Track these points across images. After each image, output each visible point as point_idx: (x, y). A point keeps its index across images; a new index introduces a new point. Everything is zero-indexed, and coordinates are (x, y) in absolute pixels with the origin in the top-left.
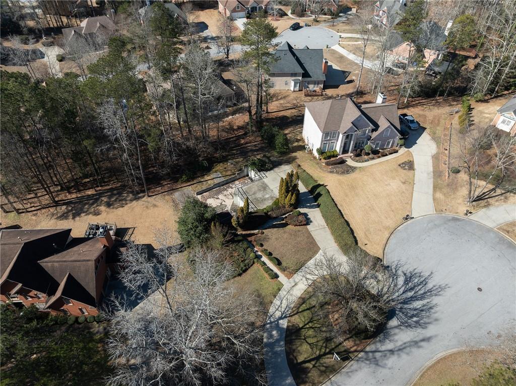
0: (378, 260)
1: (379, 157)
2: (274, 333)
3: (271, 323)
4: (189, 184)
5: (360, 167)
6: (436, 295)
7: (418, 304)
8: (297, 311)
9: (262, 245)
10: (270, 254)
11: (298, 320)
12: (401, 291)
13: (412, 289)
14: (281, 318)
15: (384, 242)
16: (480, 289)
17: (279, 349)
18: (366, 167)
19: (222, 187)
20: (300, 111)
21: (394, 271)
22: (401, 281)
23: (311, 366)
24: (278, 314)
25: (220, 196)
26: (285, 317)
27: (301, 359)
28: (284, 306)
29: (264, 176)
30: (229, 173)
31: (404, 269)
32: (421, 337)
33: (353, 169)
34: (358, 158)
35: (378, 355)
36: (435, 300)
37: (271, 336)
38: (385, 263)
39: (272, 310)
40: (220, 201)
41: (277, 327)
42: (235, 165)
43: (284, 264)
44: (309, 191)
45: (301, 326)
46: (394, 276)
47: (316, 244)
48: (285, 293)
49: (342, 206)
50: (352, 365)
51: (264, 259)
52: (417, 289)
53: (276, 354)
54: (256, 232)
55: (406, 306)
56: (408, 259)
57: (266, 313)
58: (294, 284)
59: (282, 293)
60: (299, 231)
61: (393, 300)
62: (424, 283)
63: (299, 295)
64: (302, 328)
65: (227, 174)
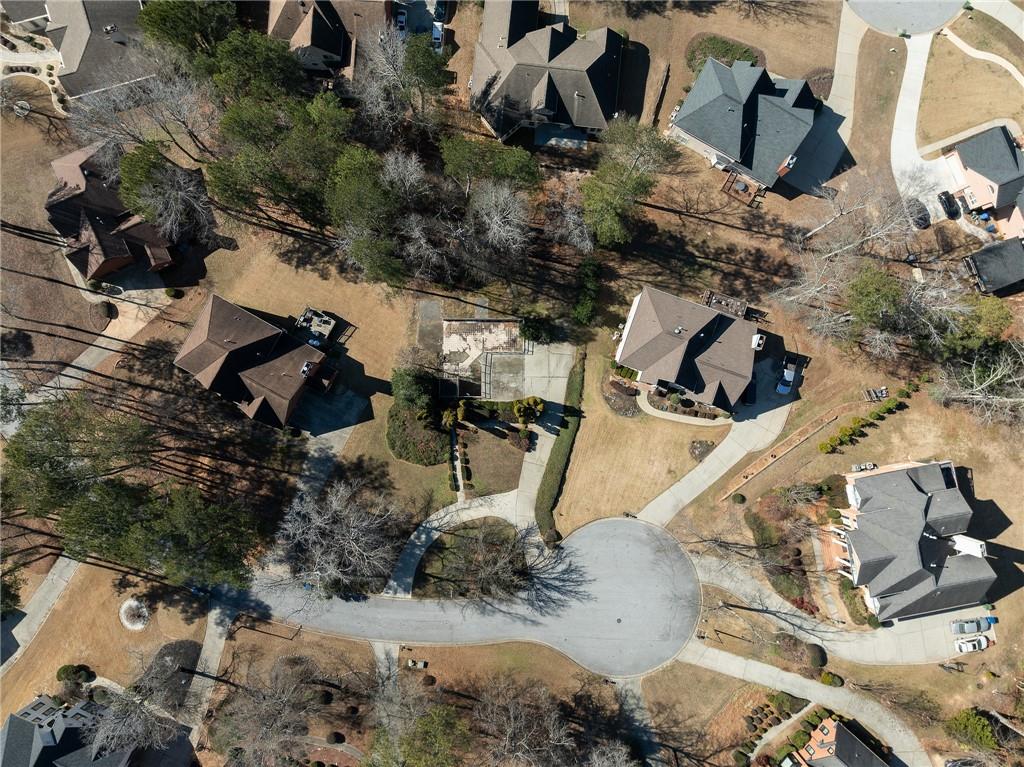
0: (559, 537)
1: (684, 413)
2: (423, 537)
3: (425, 527)
4: (445, 293)
5: (646, 414)
6: (578, 599)
7: (555, 595)
8: (453, 532)
9: (465, 446)
10: (467, 461)
11: (447, 539)
12: (553, 576)
13: (564, 581)
14: (436, 529)
15: (581, 524)
16: (619, 621)
17: (418, 552)
18: (655, 418)
19: (479, 324)
20: (684, 225)
21: (564, 555)
22: (561, 568)
23: (433, 581)
24: (436, 524)
25: (470, 338)
26: (440, 531)
27: (428, 571)
28: (445, 520)
29: (531, 349)
30: (499, 307)
31: (574, 560)
32: (533, 619)
33: (637, 410)
34: (657, 398)
35: (489, 607)
36: (574, 603)
37: (418, 538)
38: (563, 543)
39: (433, 517)
40: (464, 345)
41: (428, 533)
42: (514, 297)
43: (473, 482)
44: (565, 406)
45: (447, 546)
46: (559, 559)
47: (518, 480)
48: (454, 509)
49: (576, 457)
50: (462, 601)
51: (458, 464)
52: (567, 583)
53: (413, 555)
54: (471, 426)
55: (544, 590)
56: (587, 554)
57: (427, 515)
58: (467, 506)
59: (452, 508)
60: (513, 453)
61: (538, 578)
62: (579, 583)
63: (465, 520)
64: (447, 549)
65: (496, 308)
